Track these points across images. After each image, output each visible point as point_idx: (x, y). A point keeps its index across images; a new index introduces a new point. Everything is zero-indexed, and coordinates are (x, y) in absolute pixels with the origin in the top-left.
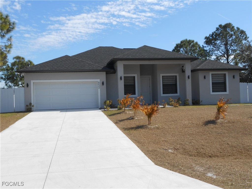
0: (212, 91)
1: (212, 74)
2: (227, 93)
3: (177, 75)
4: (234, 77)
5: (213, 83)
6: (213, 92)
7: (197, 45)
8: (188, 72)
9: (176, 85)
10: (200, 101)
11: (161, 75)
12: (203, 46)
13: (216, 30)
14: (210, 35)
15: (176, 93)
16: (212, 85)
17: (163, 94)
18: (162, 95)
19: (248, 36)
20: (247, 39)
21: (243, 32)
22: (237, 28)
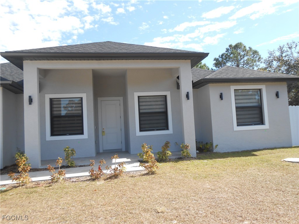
0: (237, 123)
1: (235, 90)
2: (266, 126)
3: (168, 94)
4: (277, 95)
5: (237, 108)
6: (238, 125)
7: (206, 66)
8: (186, 86)
9: (165, 113)
10: (214, 145)
11: (136, 95)
12: (212, 69)
13: (226, 51)
15: (167, 128)
16: (236, 111)
17: (141, 131)
19: (261, 57)
20: (260, 60)
21: (255, 52)
22: (249, 48)
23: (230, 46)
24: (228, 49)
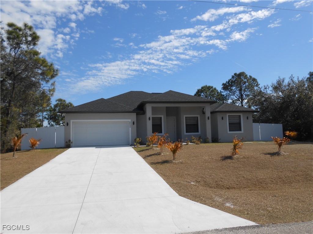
1: (228, 115)
2: (242, 132)
3: (199, 116)
4: (247, 118)
6: (229, 131)
7: (216, 90)
8: (208, 114)
9: (197, 125)
10: (219, 139)
11: (185, 116)
12: (220, 91)
13: (232, 78)
14: (227, 81)
15: (198, 132)
16: (229, 125)
17: (186, 132)
18: (185, 134)
19: (259, 83)
20: (258, 86)
21: (254, 80)
22: (250, 76)
23: (235, 74)
24: (234, 76)
